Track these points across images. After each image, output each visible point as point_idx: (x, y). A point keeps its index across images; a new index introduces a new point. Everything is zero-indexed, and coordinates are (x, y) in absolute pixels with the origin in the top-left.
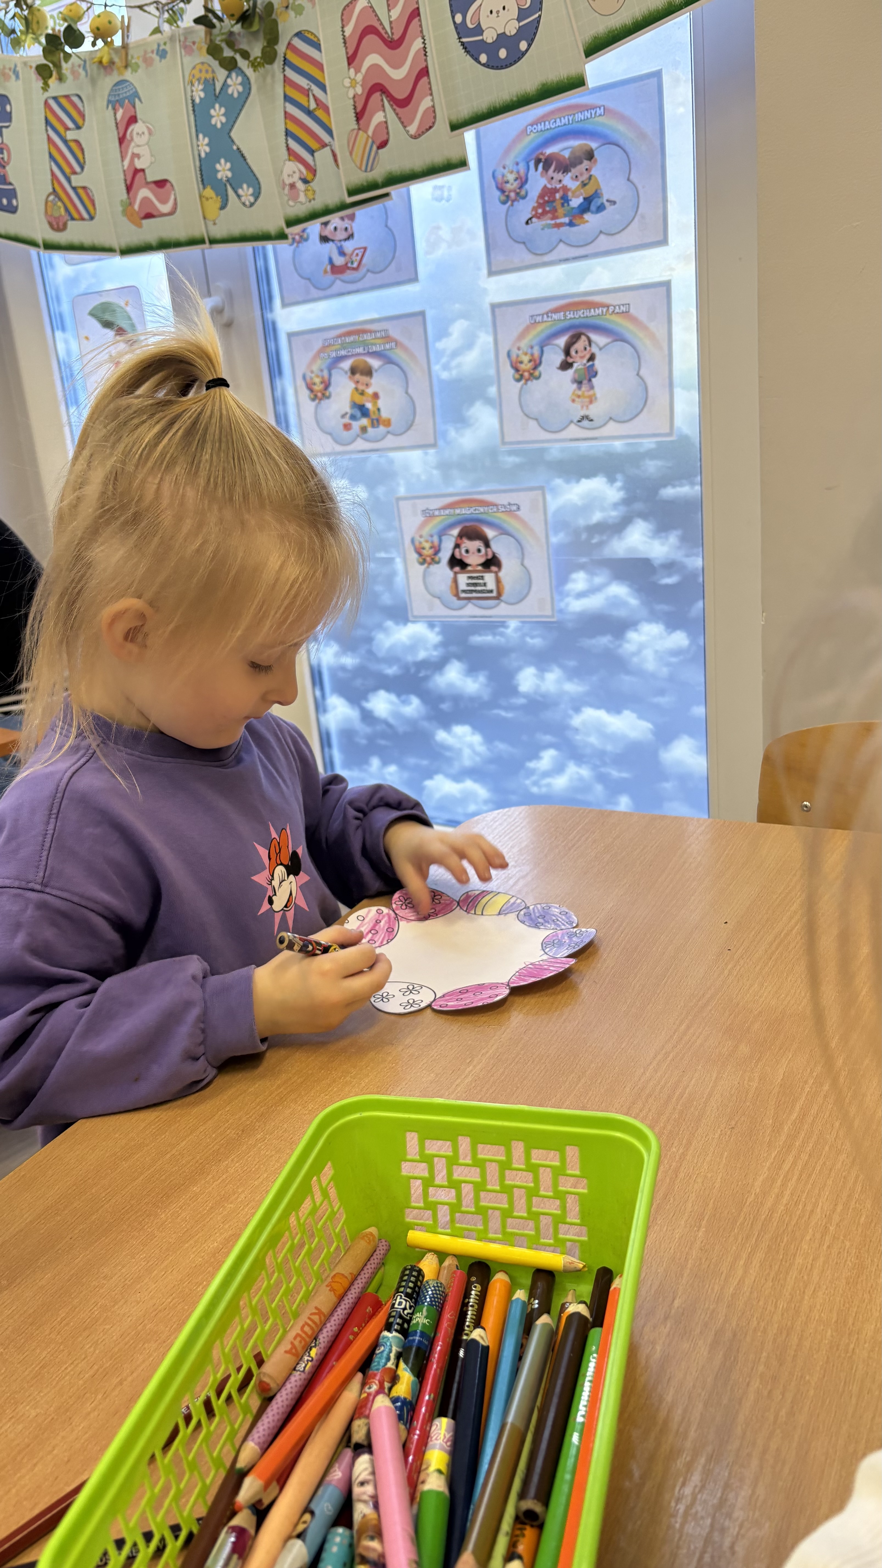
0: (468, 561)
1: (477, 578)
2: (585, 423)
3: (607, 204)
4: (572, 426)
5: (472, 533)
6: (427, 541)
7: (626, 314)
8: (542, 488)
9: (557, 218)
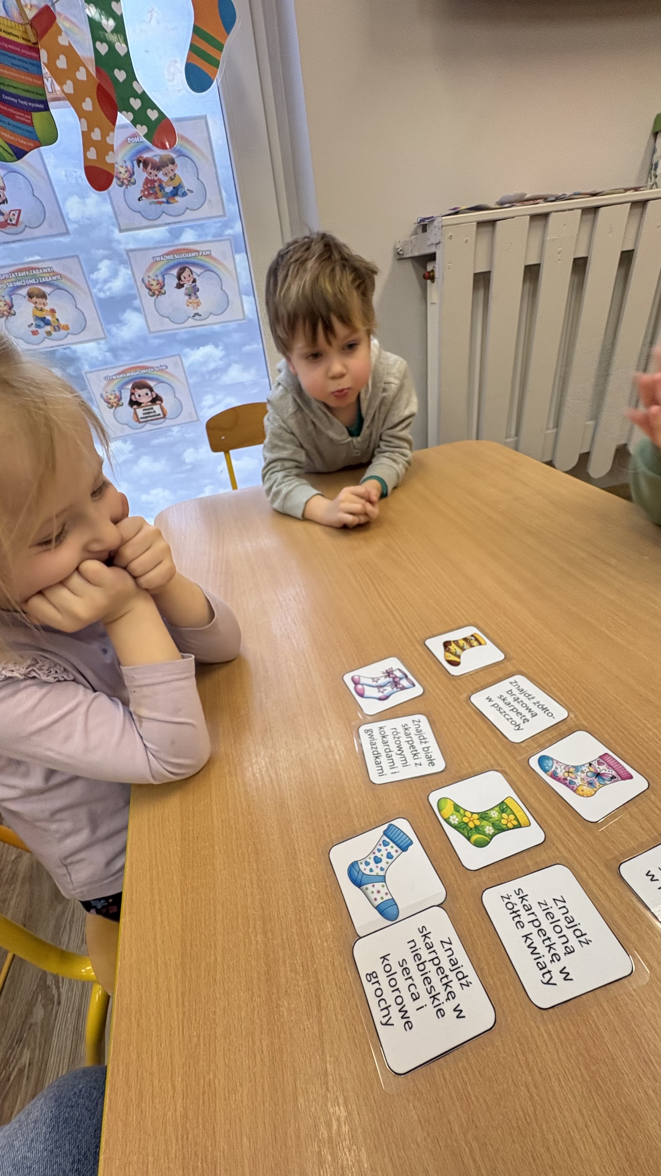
0: (141, 401)
1: (149, 409)
2: (197, 317)
3: (188, 192)
4: (190, 320)
5: (139, 385)
6: (111, 395)
7: (209, 256)
8: (179, 355)
9: (158, 198)
